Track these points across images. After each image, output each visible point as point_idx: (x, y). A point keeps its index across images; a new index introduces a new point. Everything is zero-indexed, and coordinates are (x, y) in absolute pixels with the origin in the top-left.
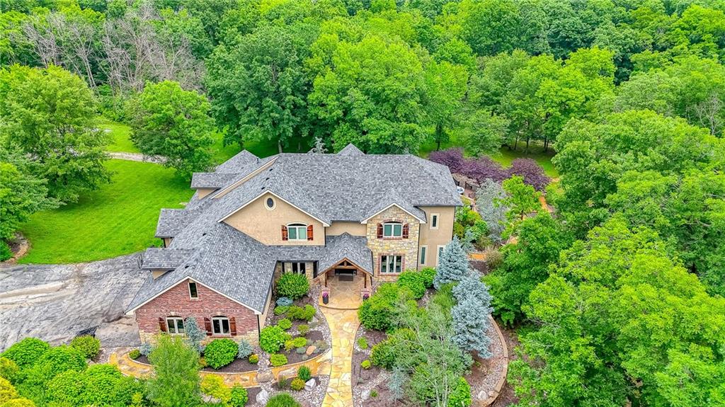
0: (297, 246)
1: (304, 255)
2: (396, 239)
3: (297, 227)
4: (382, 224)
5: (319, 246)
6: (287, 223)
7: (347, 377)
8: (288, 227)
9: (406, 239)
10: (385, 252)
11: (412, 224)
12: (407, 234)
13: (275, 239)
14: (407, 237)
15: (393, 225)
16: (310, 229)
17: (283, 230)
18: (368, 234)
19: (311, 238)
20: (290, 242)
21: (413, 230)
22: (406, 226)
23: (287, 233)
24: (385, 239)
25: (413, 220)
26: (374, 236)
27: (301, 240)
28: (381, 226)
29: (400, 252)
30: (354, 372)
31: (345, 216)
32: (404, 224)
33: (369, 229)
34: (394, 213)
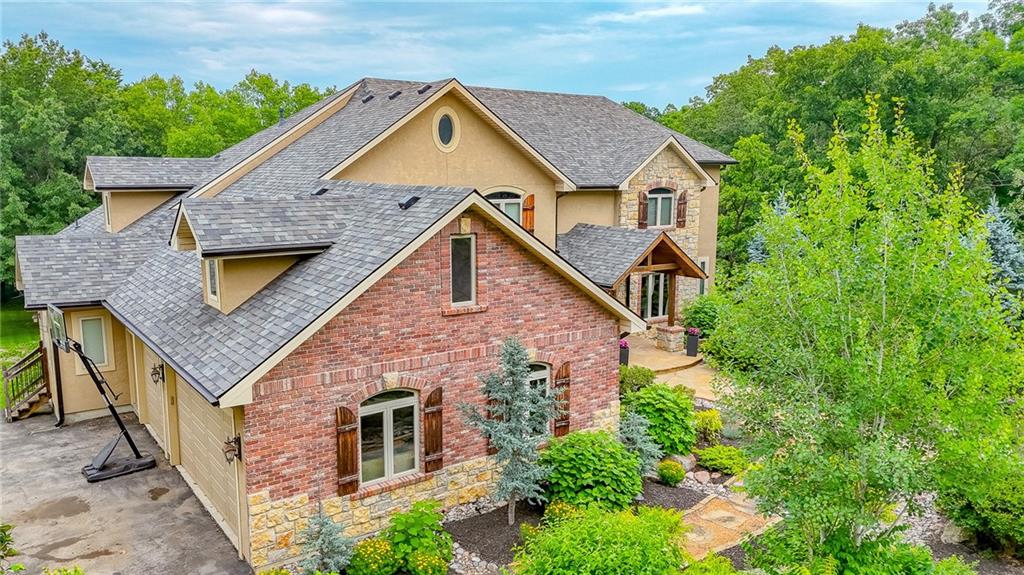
3: (502, 202)
4: (647, 193)
9: (682, 230)
12: (685, 215)
14: (683, 226)
15: (660, 196)
16: (529, 208)
18: (623, 219)
21: (694, 207)
22: (683, 200)
25: (692, 183)
26: (633, 226)
28: (645, 198)
32: (679, 193)
33: (624, 207)
34: (666, 166)
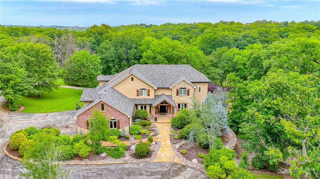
0: (143, 99)
1: (146, 102)
2: (184, 96)
3: (143, 90)
4: (178, 89)
5: (152, 99)
6: (139, 89)
7: (169, 142)
8: (139, 90)
9: (189, 96)
10: (180, 102)
11: (191, 89)
12: (189, 93)
13: (134, 96)
14: (189, 95)
15: (183, 89)
16: (149, 91)
17: (137, 91)
18: (172, 94)
19: (149, 95)
20: (140, 97)
21: (192, 91)
22: (188, 90)
23: (138, 93)
24: (179, 96)
25: (191, 87)
26: (175, 95)
27: (144, 96)
28: (178, 90)
29: (186, 102)
30: (171, 140)
31: (163, 86)
32: (187, 89)
33: (173, 91)
34: (184, 84)
